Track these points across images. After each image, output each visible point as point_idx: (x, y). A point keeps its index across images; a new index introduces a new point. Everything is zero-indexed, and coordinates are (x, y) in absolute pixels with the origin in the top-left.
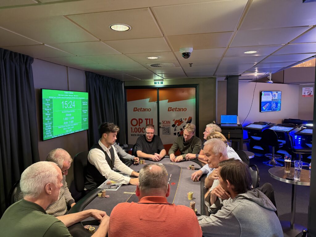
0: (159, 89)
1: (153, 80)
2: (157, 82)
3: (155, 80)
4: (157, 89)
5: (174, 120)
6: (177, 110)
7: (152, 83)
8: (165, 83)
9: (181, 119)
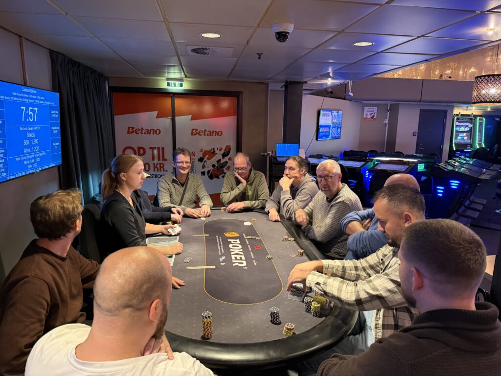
0: (176, 95)
1: (165, 78)
2: (172, 83)
3: (168, 79)
4: (172, 95)
5: (201, 151)
6: (206, 133)
7: (163, 85)
8: (186, 86)
9: (214, 148)
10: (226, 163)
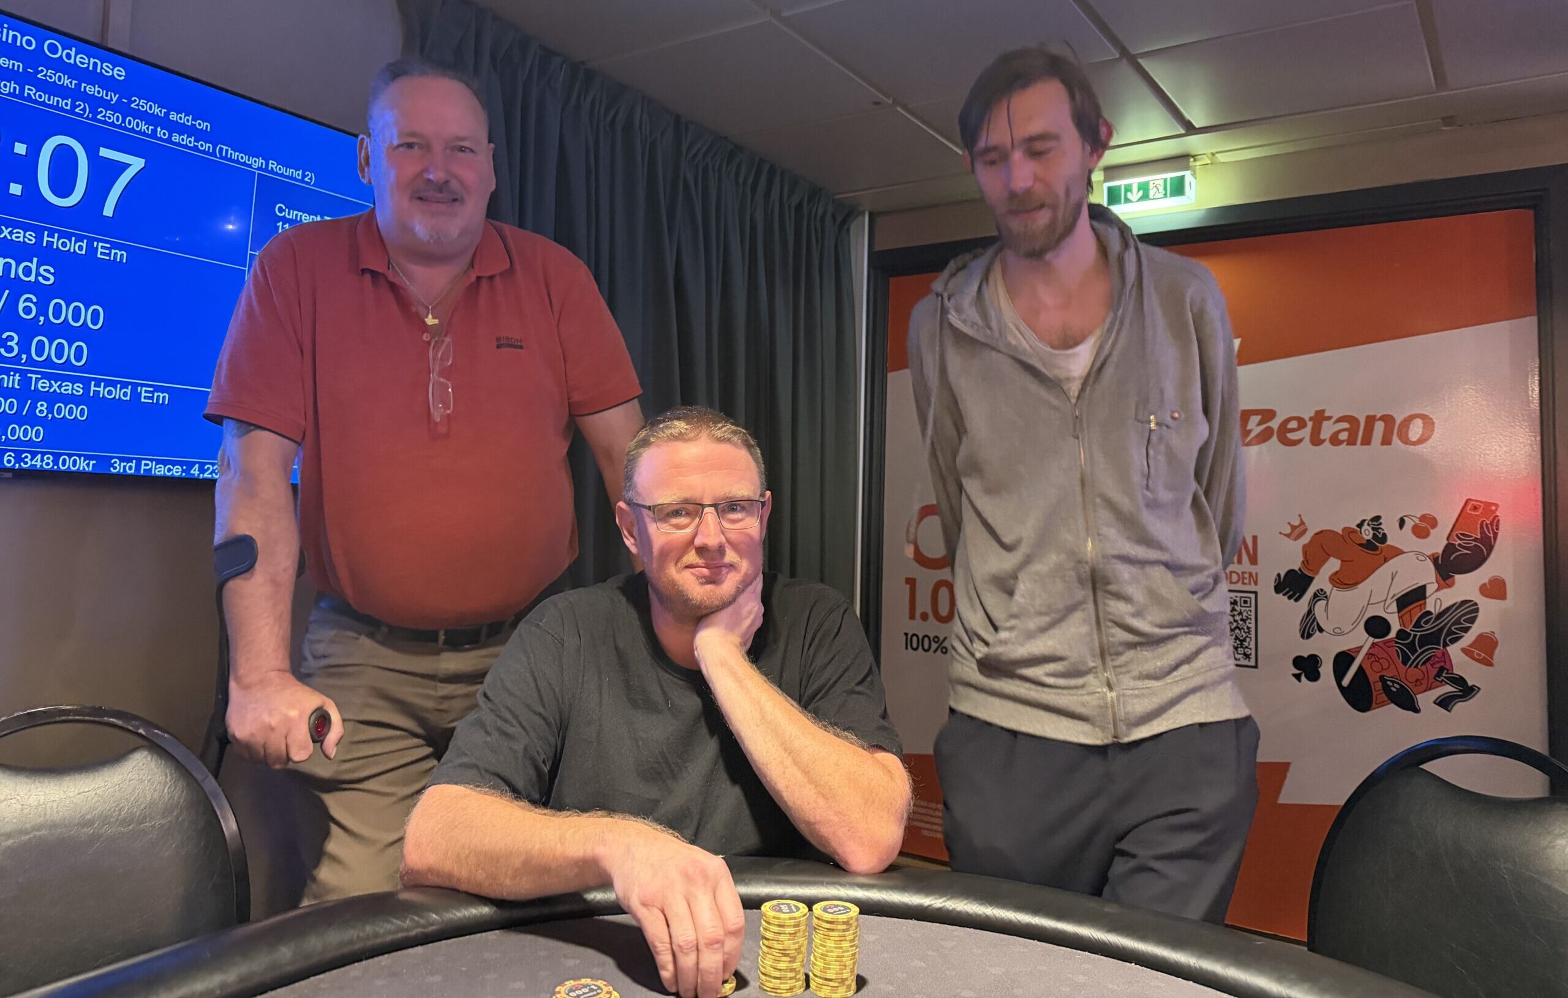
2: (1131, 187)
3: (1113, 172)
5: (1297, 531)
6: (1328, 430)
9: (1377, 518)
10: (1467, 612)
